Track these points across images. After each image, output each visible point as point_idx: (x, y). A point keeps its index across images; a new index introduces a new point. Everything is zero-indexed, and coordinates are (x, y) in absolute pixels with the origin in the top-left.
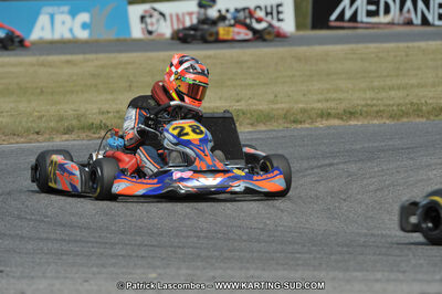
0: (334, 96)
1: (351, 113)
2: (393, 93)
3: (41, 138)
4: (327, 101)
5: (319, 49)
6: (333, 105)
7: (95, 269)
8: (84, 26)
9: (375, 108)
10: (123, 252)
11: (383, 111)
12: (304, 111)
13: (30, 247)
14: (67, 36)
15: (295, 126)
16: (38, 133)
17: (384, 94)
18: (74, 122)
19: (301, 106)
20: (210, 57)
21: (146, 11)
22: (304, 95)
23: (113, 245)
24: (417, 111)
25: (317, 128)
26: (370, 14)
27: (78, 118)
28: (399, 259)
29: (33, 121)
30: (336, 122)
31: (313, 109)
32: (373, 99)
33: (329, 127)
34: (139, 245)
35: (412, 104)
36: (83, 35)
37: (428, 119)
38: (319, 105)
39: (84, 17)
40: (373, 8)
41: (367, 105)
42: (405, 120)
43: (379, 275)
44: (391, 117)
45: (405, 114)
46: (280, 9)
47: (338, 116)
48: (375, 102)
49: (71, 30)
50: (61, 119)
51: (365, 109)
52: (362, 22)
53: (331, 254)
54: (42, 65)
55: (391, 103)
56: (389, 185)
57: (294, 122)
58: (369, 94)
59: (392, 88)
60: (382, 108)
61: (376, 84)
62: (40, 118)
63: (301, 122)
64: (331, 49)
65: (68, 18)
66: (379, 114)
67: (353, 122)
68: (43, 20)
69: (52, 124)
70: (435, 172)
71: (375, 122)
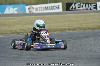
0: (71, 25)
1: (75, 29)
2: (84, 25)
3: (7, 35)
4: (69, 26)
5: (68, 15)
6: (71, 27)
7: (19, 63)
8: (16, 11)
9: (80, 28)
10: (25, 60)
11: (82, 29)
12: (64, 29)
13: (5, 59)
14: (12, 13)
15: (62, 32)
16: (6, 34)
17: (82, 25)
18: (14, 31)
19: (64, 27)
20: (44, 17)
21: (30, 7)
22: (65, 25)
23: (23, 58)
24: (89, 28)
25: (67, 32)
26: (79, 7)
27: (15, 30)
28: (85, 61)
29: (5, 31)
30: (71, 31)
31: (66, 28)
32: (79, 26)
33: (70, 32)
34: (29, 58)
35: (88, 27)
36: (16, 12)
37: (92, 30)
38: (68, 27)
39: (16, 9)
40: (79, 6)
41: (78, 27)
42: (86, 30)
43: (81, 64)
44: (84, 30)
45: (86, 29)
46: (59, 7)
47: (72, 30)
48: (80, 26)
49: (13, 12)
50: (11, 31)
51: (78, 28)
52: (77, 9)
53: (71, 60)
54: (7, 19)
55: (84, 27)
56: (83, 44)
57: (62, 31)
58: (78, 25)
59: (83, 24)
60: (81, 28)
61: (80, 23)
62: (7, 31)
63: (64, 31)
64: (70, 15)
65: (12, 9)
66: (81, 29)
67: (75, 31)
68: (7, 9)
69: (9, 32)
70: (93, 42)
71: (80, 31)
